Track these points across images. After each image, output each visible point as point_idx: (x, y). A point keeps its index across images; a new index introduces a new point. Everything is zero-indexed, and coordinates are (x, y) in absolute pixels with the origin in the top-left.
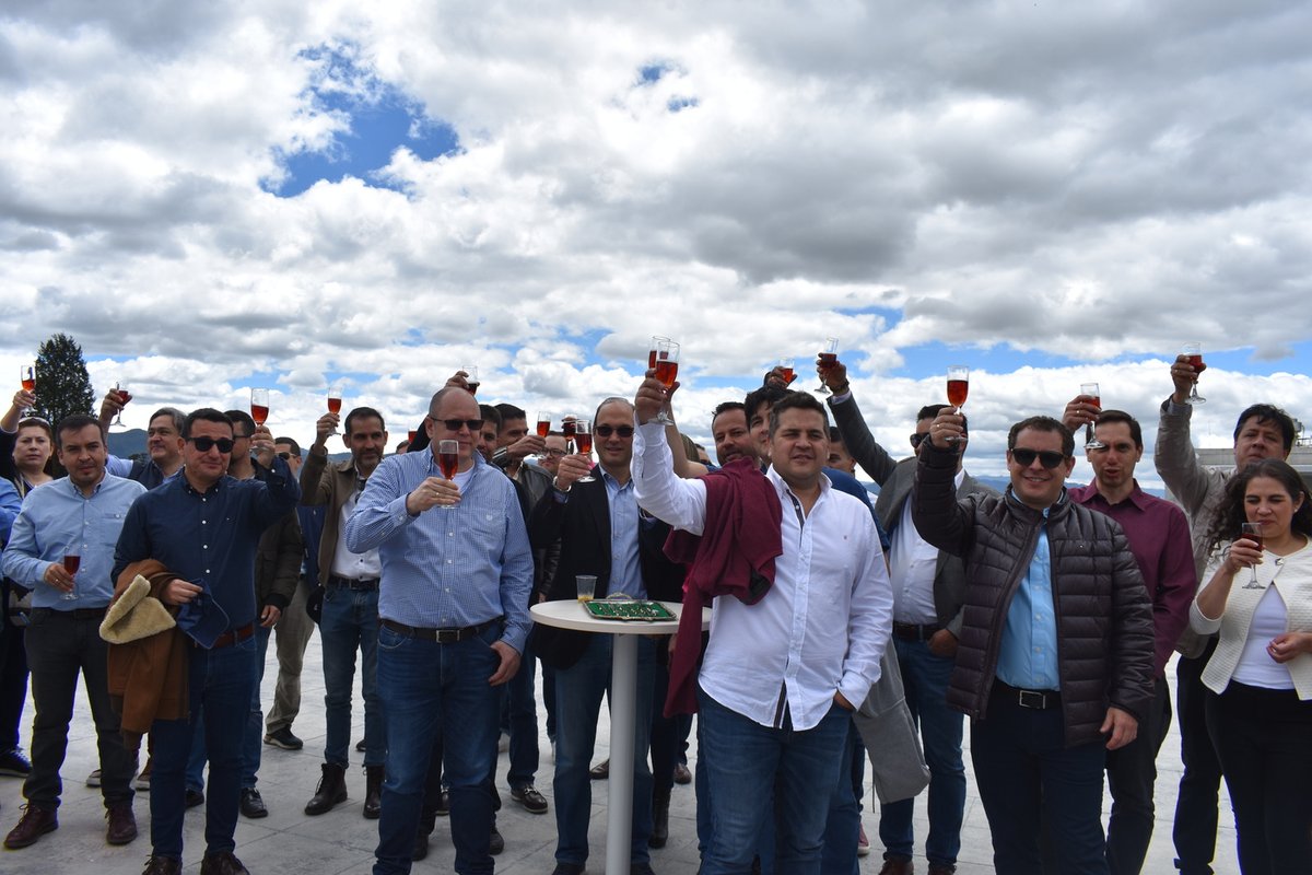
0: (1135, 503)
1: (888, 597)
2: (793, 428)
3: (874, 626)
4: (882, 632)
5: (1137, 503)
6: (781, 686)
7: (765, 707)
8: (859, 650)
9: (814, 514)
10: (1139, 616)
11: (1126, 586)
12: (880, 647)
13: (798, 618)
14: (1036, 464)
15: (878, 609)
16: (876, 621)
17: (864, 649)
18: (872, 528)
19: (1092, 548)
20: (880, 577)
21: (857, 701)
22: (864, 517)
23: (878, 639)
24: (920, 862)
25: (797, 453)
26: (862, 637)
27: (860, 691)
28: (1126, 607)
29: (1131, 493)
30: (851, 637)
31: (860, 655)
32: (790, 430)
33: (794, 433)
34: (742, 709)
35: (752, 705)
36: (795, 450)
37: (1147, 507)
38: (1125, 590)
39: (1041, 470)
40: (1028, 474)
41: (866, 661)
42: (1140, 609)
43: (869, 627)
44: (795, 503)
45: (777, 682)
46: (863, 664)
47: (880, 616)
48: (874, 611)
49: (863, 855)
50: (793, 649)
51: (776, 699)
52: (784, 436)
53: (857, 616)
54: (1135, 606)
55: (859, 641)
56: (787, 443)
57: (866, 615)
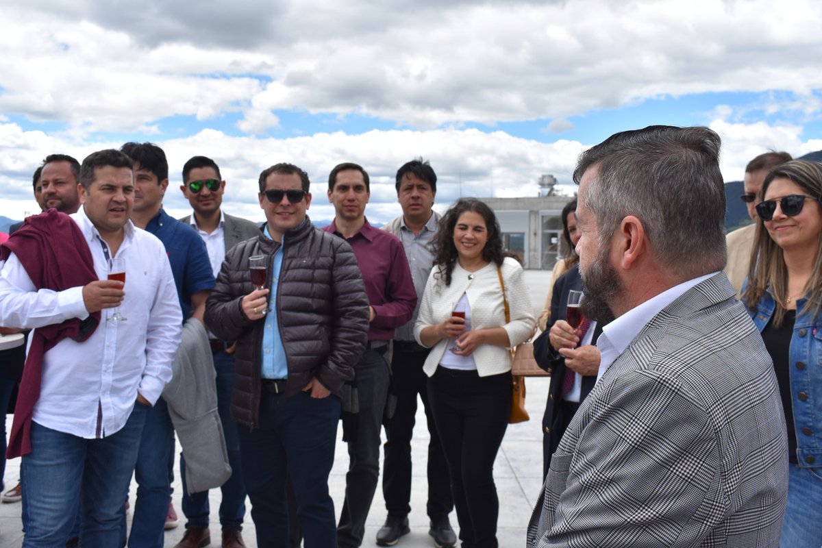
0: (364, 236)
1: (178, 315)
2: (111, 183)
3: (166, 338)
4: (173, 343)
5: (365, 235)
6: (98, 403)
7: (86, 424)
8: (154, 358)
9: (120, 256)
10: (351, 315)
11: (343, 293)
12: (172, 355)
13: (109, 346)
14: (285, 201)
15: (169, 325)
16: (168, 334)
17: (158, 356)
18: (166, 261)
19: (314, 263)
20: (170, 300)
21: (152, 399)
22: (160, 251)
23: (170, 348)
24: (215, 528)
25: (114, 206)
26: (156, 347)
27: (155, 391)
28: (343, 309)
29: (362, 228)
30: (149, 348)
31: (156, 361)
32: (107, 185)
33: (111, 188)
34: (66, 428)
35: (74, 424)
36: (112, 203)
37: (374, 238)
38: (342, 296)
39: (288, 205)
40: (279, 210)
41: (160, 366)
42: (353, 310)
43: (162, 339)
44: (104, 246)
45: (94, 401)
46: (158, 369)
47: (171, 330)
48: (168, 327)
49: (170, 529)
50: (105, 371)
51: (96, 414)
52: (100, 190)
53: (153, 330)
54: (350, 308)
55: (155, 350)
56: (106, 197)
57: (160, 329)
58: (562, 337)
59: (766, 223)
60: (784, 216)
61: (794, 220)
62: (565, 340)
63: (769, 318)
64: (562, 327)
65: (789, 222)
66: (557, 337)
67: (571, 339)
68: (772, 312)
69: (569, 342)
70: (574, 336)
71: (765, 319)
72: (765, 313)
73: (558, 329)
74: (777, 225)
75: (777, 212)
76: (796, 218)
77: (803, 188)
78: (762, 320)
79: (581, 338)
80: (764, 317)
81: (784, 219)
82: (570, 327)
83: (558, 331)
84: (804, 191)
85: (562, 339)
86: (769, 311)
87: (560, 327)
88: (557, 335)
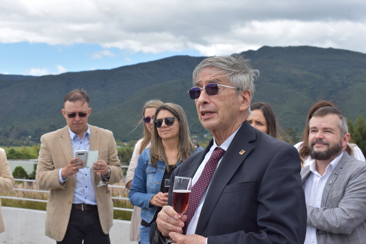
58: (168, 222)
59: (158, 129)
60: (166, 126)
61: (170, 128)
62: (170, 225)
63: (165, 170)
64: (168, 212)
65: (168, 129)
66: (163, 223)
67: (176, 225)
68: (165, 167)
69: (175, 227)
70: (179, 220)
71: (162, 171)
72: (162, 168)
73: (164, 214)
74: (163, 129)
75: (164, 124)
76: (171, 127)
77: (173, 115)
78: (161, 171)
79: (187, 223)
80: (162, 170)
81: (166, 127)
82: (175, 212)
83: (164, 216)
84: (173, 116)
85: (168, 224)
86: (164, 167)
87: (166, 213)
88: (164, 221)
